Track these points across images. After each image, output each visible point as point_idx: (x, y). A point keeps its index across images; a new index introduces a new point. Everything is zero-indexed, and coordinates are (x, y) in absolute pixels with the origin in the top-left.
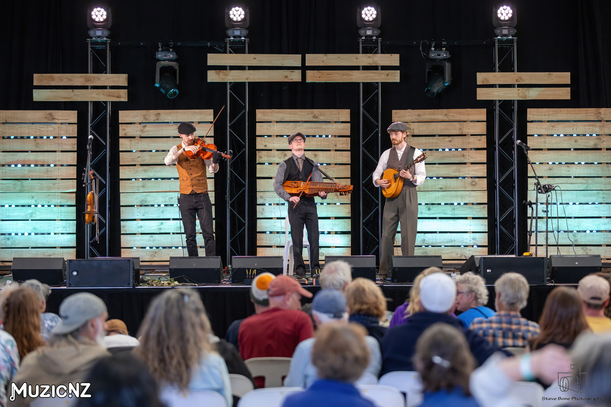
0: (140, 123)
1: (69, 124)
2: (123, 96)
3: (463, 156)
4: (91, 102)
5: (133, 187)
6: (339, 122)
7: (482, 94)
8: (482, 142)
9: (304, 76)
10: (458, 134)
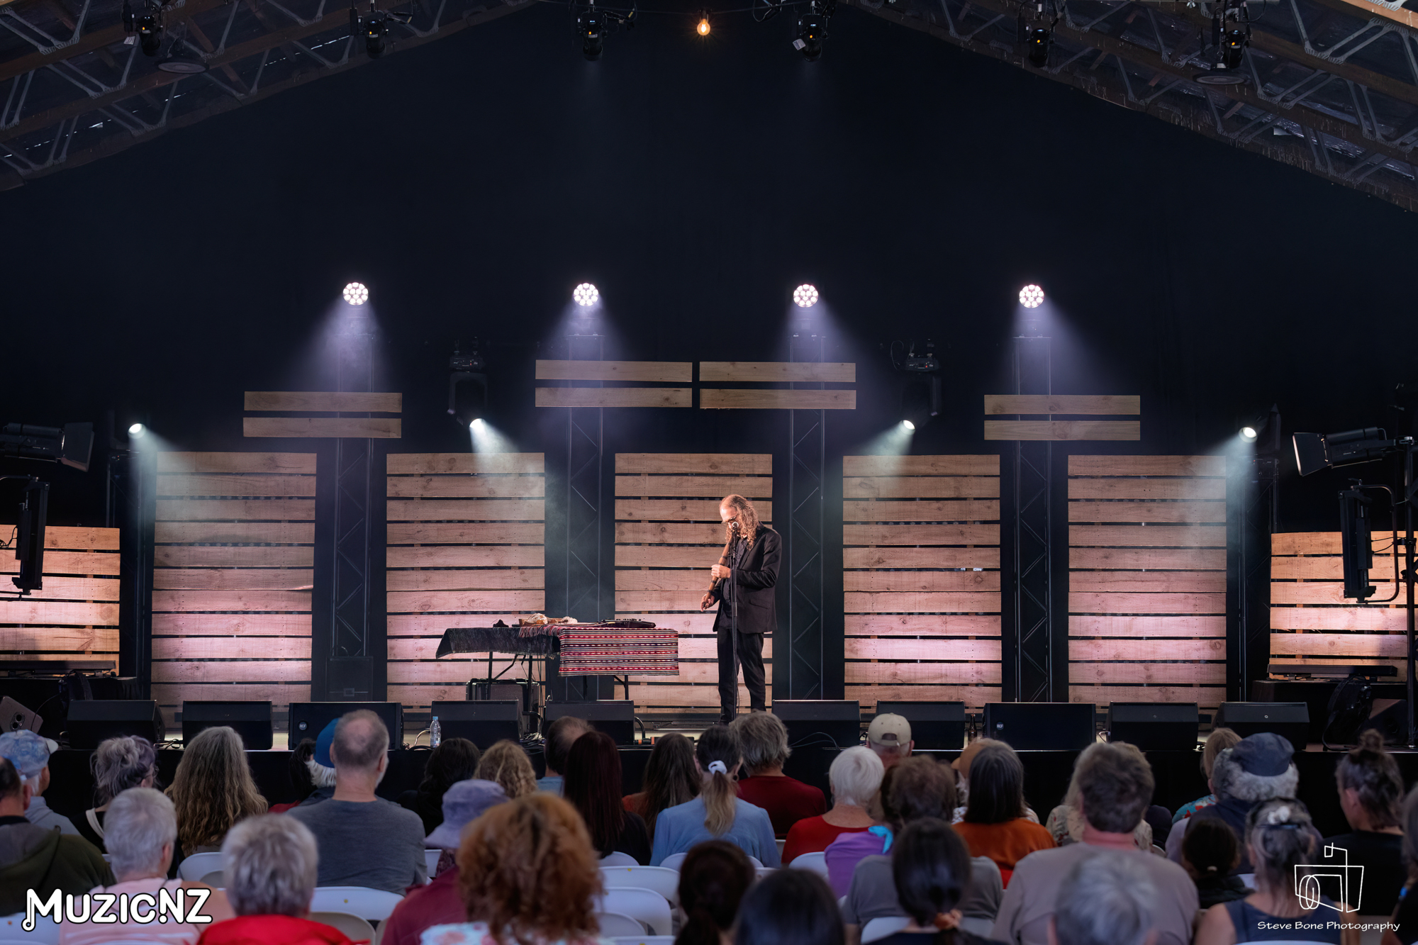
0: (422, 475)
1: (303, 475)
2: (394, 430)
3: (962, 533)
4: (340, 438)
5: (408, 582)
6: (754, 475)
7: (993, 431)
8: (994, 511)
9: (696, 398)
10: (953, 496)
